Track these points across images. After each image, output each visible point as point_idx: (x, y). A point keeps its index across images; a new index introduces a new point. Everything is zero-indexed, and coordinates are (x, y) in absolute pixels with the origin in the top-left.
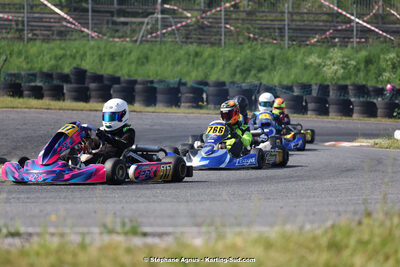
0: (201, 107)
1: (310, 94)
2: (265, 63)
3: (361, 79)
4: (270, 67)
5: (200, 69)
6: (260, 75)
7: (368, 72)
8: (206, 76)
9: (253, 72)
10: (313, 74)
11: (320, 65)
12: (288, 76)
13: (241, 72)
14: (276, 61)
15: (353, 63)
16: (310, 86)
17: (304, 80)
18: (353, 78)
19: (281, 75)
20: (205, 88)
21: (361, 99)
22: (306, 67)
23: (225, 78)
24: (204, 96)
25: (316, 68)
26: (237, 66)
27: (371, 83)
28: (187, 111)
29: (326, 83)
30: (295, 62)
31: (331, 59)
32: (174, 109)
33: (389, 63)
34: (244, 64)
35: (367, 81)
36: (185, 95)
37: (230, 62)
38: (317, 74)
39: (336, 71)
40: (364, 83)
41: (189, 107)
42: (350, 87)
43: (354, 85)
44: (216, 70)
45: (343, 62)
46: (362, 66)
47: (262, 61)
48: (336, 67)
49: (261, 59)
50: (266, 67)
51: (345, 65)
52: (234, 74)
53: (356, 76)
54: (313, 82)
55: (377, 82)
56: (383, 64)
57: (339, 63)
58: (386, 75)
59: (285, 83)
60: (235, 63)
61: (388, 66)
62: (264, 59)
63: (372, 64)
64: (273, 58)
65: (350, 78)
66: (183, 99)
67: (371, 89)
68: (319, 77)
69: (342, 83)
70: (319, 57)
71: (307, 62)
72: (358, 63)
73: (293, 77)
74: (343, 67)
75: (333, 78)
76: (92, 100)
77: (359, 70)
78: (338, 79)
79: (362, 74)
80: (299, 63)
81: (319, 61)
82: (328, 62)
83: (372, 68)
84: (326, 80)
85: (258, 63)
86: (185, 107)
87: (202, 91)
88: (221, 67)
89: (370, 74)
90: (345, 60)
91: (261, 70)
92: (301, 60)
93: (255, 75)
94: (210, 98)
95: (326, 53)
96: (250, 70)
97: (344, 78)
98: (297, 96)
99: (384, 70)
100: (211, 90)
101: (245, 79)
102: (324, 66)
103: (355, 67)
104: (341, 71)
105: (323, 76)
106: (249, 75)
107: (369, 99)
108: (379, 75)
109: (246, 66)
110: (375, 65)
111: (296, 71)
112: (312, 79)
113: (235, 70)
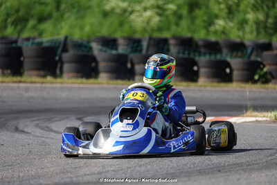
1: (116, 49)
2: (48, 9)
3: (184, 30)
4: (55, 14)
6: (41, 26)
7: (193, 19)
9: (31, 23)
10: (116, 23)
11: (125, 11)
12: (82, 28)
13: (15, 24)
14: (63, 7)
15: (172, 7)
17: (105, 32)
18: (174, 27)
19: (71, 27)
22: (106, 14)
26: (8, 15)
27: (200, 35)
29: (137, 36)
30: (90, 7)
33: (223, 6)
34: (17, 11)
35: (194, 32)
38: (121, 24)
39: (149, 20)
40: (189, 35)
42: (172, 42)
43: (174, 37)
45: (158, 7)
46: (185, 11)
47: (42, 7)
48: (148, 13)
49: (42, 4)
51: (160, 10)
52: (5, 27)
53: (177, 25)
54: (118, 35)
55: (208, 32)
56: (215, 8)
57: (153, 7)
58: (220, 23)
59: (77, 36)
61: (221, 10)
62: (47, 4)
63: (200, 8)
65: (168, 29)
67: (201, 43)
68: (126, 27)
69: (157, 35)
71: (108, 7)
72: (179, 7)
73: (87, 28)
74: (158, 14)
75: (145, 30)
77: (180, 17)
78: (153, 30)
79: (184, 23)
80: (96, 10)
82: (138, 8)
83: (198, 12)
84: (135, 32)
85: (38, 9)
89: (198, 21)
90: (160, 3)
91: (42, 19)
92: (99, 5)
93: (34, 27)
96: (27, 21)
97: (160, 29)
99: (217, 17)
101: (20, 32)
102: (132, 12)
103: (175, 13)
104: (156, 19)
105: (131, 27)
106: (25, 26)
107: (218, 57)
108: (210, 23)
109: (21, 13)
110: (204, 9)
111: (93, 20)
112: (115, 31)
113: (6, 20)
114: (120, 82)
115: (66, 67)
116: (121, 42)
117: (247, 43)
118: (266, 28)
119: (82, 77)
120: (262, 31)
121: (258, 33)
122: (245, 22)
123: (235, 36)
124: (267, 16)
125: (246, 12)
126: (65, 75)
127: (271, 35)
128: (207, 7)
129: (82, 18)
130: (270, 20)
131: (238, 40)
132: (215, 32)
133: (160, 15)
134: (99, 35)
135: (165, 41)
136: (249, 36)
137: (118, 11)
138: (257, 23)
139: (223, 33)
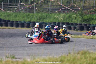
0: (29, 28)
2: (45, 17)
3: (68, 21)
4: (46, 18)
5: (29, 18)
6: (43, 20)
7: (69, 19)
8: (31, 20)
9: (42, 19)
11: (58, 18)
12: (50, 20)
13: (39, 19)
14: (47, 17)
15: (66, 17)
16: (56, 23)
17: (54, 21)
18: (66, 21)
20: (30, 23)
21: (68, 26)
22: (54, 18)
23: (35, 21)
24: (30, 25)
25: (57, 18)
26: (38, 18)
27: (70, 22)
28: (26, 29)
29: (59, 22)
30: (52, 17)
32: (23, 28)
34: (40, 17)
35: (69, 21)
36: (26, 25)
37: (36, 17)
38: (57, 20)
39: (62, 19)
40: (68, 22)
41: (27, 28)
42: (65, 23)
43: (66, 22)
44: (33, 19)
45: (63, 17)
46: (68, 18)
50: (45, 18)
52: (37, 20)
54: (56, 22)
55: (72, 22)
56: (73, 18)
58: (74, 20)
59: (49, 22)
60: (37, 17)
62: (45, 16)
64: (47, 16)
65: (65, 21)
66: (25, 26)
67: (70, 23)
69: (63, 22)
71: (55, 17)
72: (67, 17)
75: (61, 21)
76: (3, 26)
77: (67, 19)
81: (58, 17)
82: (60, 17)
83: (70, 18)
85: (43, 17)
86: (25, 28)
87: (30, 24)
88: (34, 18)
90: (64, 16)
91: (44, 19)
92: (53, 17)
93: (42, 20)
94: (31, 25)
95: (59, 15)
98: (52, 25)
99: (73, 19)
100: (32, 23)
101: (40, 21)
105: (59, 20)
106: (41, 20)
107: (70, 26)
109: (40, 18)
110: (71, 18)
111: (52, 19)
113: (38, 19)
117: (78, 24)
118: (81, 21)
120: (81, 22)
122: (78, 20)
123: (76, 22)
124: (82, 19)
126: (43, 28)
127: (82, 22)
128: (72, 17)
129: (50, 19)
131: (76, 23)
133: (64, 18)
136: (78, 22)
138: (80, 20)
139: (74, 22)
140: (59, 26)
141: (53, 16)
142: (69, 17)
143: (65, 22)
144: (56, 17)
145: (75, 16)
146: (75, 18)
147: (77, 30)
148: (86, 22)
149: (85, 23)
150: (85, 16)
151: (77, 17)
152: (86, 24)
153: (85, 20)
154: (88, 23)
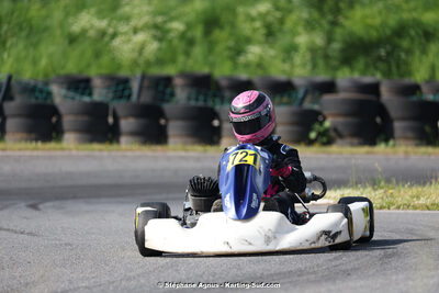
1: (90, 94)
3: (197, 63)
10: (89, 53)
11: (103, 34)
12: (35, 62)
15: (178, 26)
17: (71, 68)
18: (181, 59)
19: (18, 60)
22: (73, 39)
27: (222, 71)
30: (46, 29)
31: (127, 19)
33: (258, 24)
35: (212, 65)
38: (97, 55)
39: (141, 49)
40: (205, 70)
42: (178, 82)
43: (183, 75)
45: (156, 27)
46: (198, 32)
48: (140, 37)
51: (160, 32)
53: (187, 54)
54: (93, 72)
55: (235, 65)
56: (246, 28)
57: (146, 27)
58: (254, 52)
61: (255, 30)
63: (221, 27)
65: (173, 61)
67: (224, 83)
68: (105, 60)
69: (156, 71)
70: (100, 15)
71: (76, 28)
72: (189, 26)
73: (44, 62)
74: (155, 38)
75: (135, 63)
77: (191, 43)
78: (148, 64)
79: (198, 51)
80: (58, 32)
81: (103, 24)
82: (123, 28)
83: (217, 34)
84: (119, 66)
89: (220, 48)
90: (159, 19)
92: (62, 25)
97: (160, 62)
99: (248, 41)
102: (114, 36)
103: (183, 36)
104: (153, 46)
105: (113, 59)
108: (238, 51)
111: (52, 49)
112: (89, 66)
114: (96, 146)
115: (11, 124)
116: (97, 83)
117: (297, 81)
118: (326, 57)
119: (36, 140)
120: (321, 63)
121: (315, 66)
122: (291, 49)
123: (278, 71)
124: (330, 39)
125: (294, 34)
126: (9, 137)
127: (336, 69)
128: (233, 25)
129: (35, 46)
130: (336, 46)
131: (282, 77)
132: (247, 65)
133: (160, 40)
134: (63, 72)
135: (168, 80)
136: (300, 71)
137: (92, 33)
138: (313, 50)
139: (260, 65)
140: (161, 114)
141: (58, 15)
142: (211, 23)
143: (170, 70)
144: (84, 32)
145: (262, 16)
146: (270, 33)
147: (329, 142)
148: (367, 66)
149: (364, 73)
150: (358, 13)
151: (282, 21)
152: (368, 79)
153: (356, 50)
154: (388, 74)
